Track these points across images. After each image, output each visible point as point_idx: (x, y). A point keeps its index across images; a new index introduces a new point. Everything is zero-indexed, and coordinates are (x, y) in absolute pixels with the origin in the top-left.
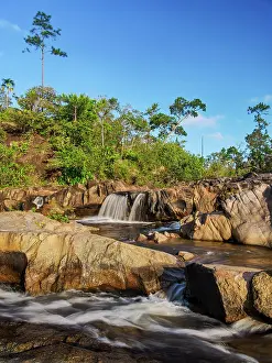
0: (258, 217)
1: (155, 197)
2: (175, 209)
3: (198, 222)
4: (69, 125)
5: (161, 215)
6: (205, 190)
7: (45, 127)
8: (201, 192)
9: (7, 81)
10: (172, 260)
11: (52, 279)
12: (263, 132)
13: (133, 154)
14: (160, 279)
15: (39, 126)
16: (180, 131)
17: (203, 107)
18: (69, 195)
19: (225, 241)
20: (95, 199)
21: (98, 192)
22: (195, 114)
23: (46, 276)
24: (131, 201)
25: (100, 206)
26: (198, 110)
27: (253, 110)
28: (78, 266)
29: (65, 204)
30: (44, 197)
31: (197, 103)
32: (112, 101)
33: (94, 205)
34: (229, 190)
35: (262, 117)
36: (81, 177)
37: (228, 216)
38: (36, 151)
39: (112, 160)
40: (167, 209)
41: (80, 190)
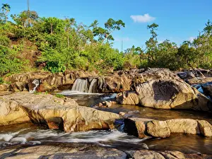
0: (150, 95)
1: (101, 81)
2: (112, 87)
3: (124, 96)
4: (49, 36)
5: (105, 90)
6: (126, 78)
7: (33, 36)
8: (124, 79)
9: (5, 6)
10: (117, 116)
11: (74, 126)
12: (154, 39)
13: (86, 53)
14: (114, 124)
15: (29, 36)
16: (110, 38)
17: (123, 24)
18: (54, 79)
19: (136, 105)
20: (69, 81)
21: (70, 77)
22: (119, 28)
23: (72, 126)
24: (89, 83)
25: (72, 85)
26: (120, 26)
27: (150, 27)
28: (84, 121)
29: (52, 84)
30: (39, 80)
31: (120, 22)
32: (72, 20)
33: (68, 84)
34: (138, 78)
35: (154, 31)
36: (57, 66)
37: (138, 94)
38: (28, 50)
39: (75, 57)
40: (108, 87)
41: (59, 76)
